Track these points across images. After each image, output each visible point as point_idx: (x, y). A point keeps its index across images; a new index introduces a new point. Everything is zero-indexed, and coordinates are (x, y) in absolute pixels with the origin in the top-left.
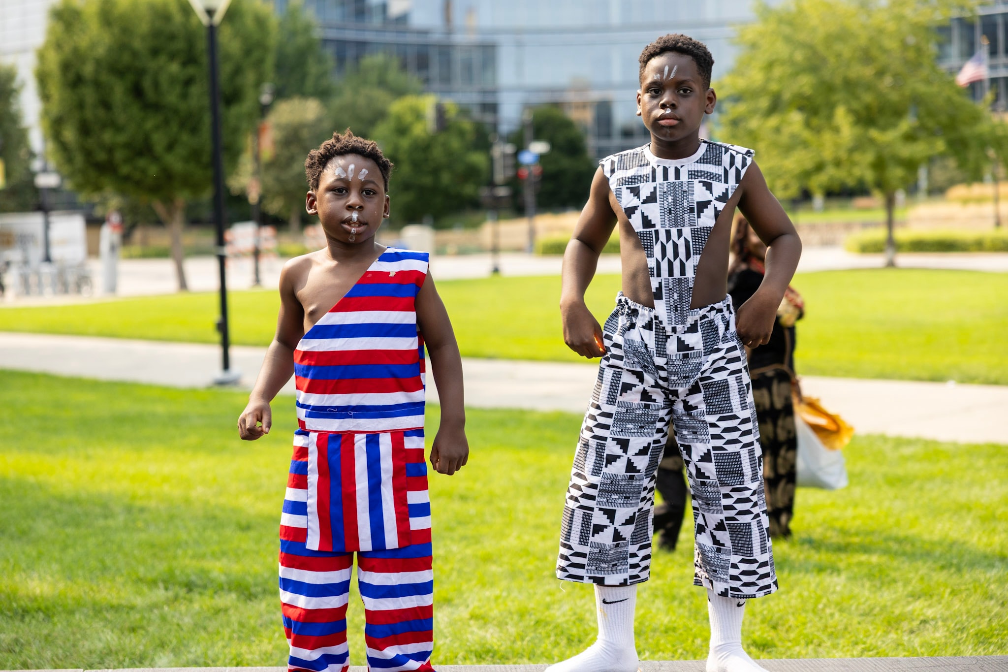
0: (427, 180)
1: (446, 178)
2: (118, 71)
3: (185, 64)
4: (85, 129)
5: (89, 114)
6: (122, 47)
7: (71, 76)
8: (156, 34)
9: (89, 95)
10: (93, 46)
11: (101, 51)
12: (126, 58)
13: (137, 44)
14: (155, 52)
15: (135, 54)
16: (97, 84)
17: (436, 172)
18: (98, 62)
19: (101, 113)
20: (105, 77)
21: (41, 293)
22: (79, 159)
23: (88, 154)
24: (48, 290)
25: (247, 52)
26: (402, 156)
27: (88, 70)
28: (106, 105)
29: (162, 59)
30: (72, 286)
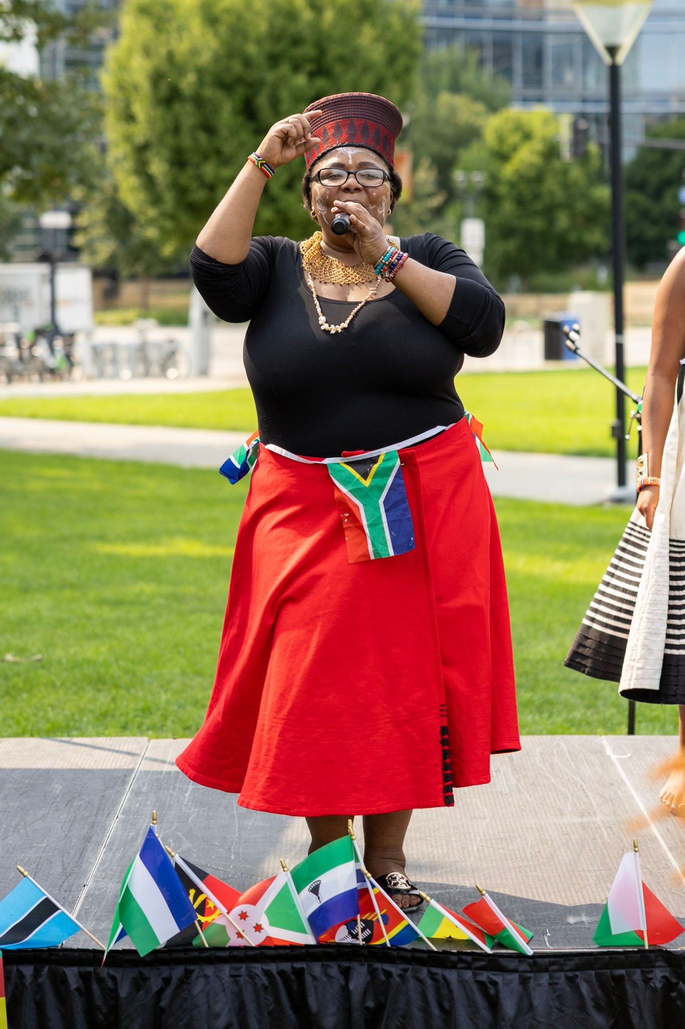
2: (225, 85)
3: (312, 75)
4: (179, 161)
5: (186, 141)
6: (231, 52)
7: (164, 90)
8: (276, 36)
9: (187, 115)
10: (195, 52)
11: (205, 58)
12: (237, 67)
13: (252, 49)
14: (274, 60)
15: (247, 62)
16: (198, 101)
18: (200, 72)
19: (202, 137)
20: (209, 92)
21: (116, 376)
22: (169, 197)
23: (181, 191)
24: (126, 373)
25: (392, 59)
27: (188, 82)
28: (209, 128)
29: (284, 69)
30: (155, 369)
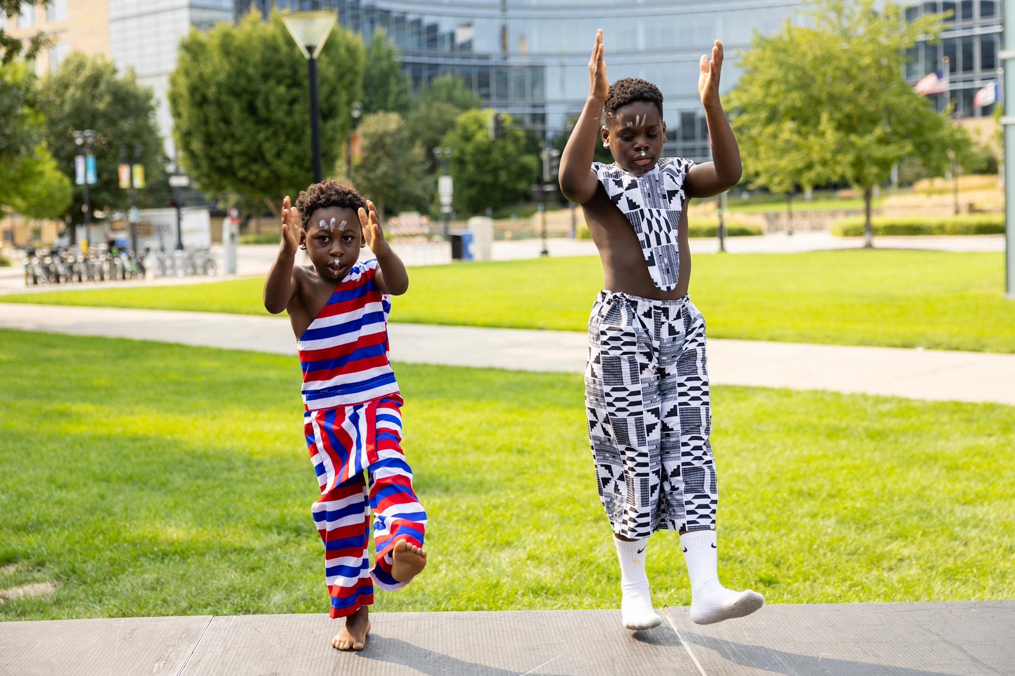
0: (489, 178)
1: (503, 176)
2: (236, 94)
3: (289, 87)
4: (209, 141)
5: (212, 129)
6: (239, 73)
7: (198, 97)
8: (267, 62)
9: (212, 112)
10: (215, 72)
11: (222, 77)
12: (243, 82)
13: (251, 71)
14: (266, 77)
15: (250, 79)
16: (219, 104)
17: (495, 171)
18: (219, 85)
19: (222, 126)
20: (224, 98)
21: (174, 275)
22: (204, 164)
23: (212, 160)
24: (180, 272)
25: (341, 77)
26: (468, 158)
27: (211, 92)
28: (226, 121)
29: (272, 83)
30: (200, 270)
